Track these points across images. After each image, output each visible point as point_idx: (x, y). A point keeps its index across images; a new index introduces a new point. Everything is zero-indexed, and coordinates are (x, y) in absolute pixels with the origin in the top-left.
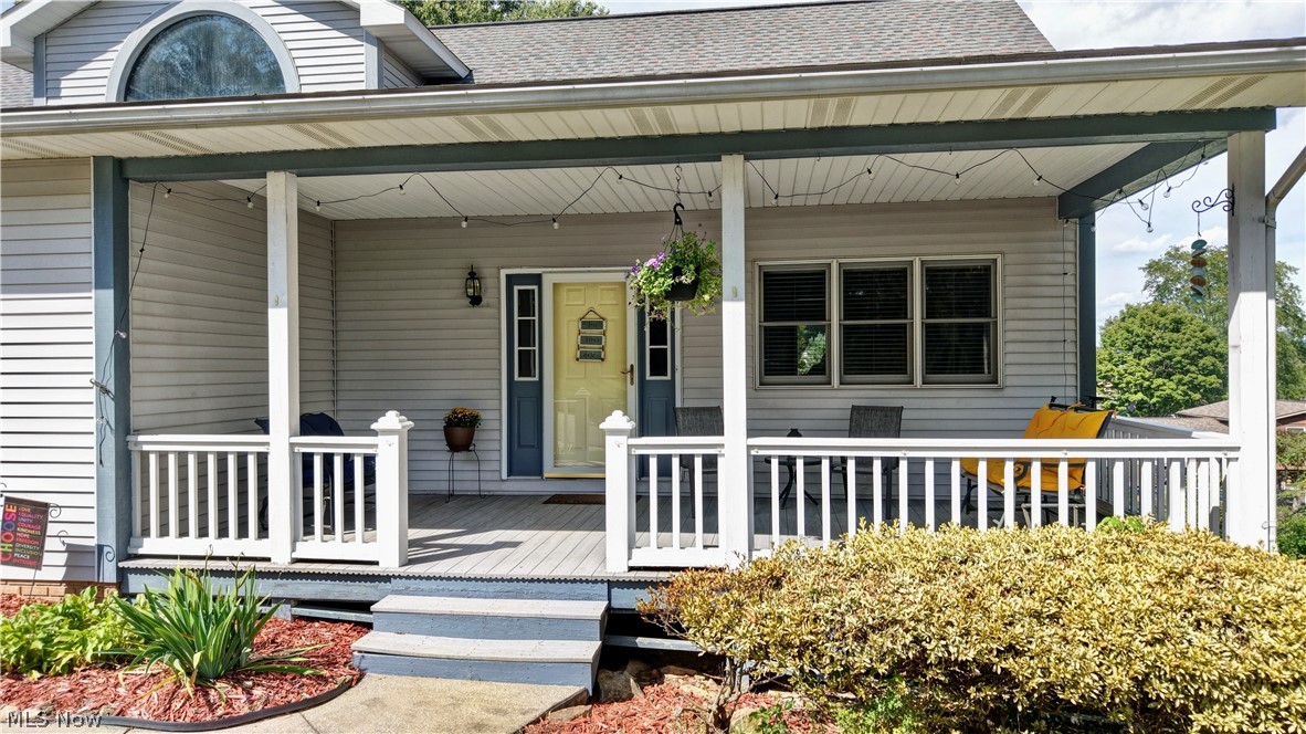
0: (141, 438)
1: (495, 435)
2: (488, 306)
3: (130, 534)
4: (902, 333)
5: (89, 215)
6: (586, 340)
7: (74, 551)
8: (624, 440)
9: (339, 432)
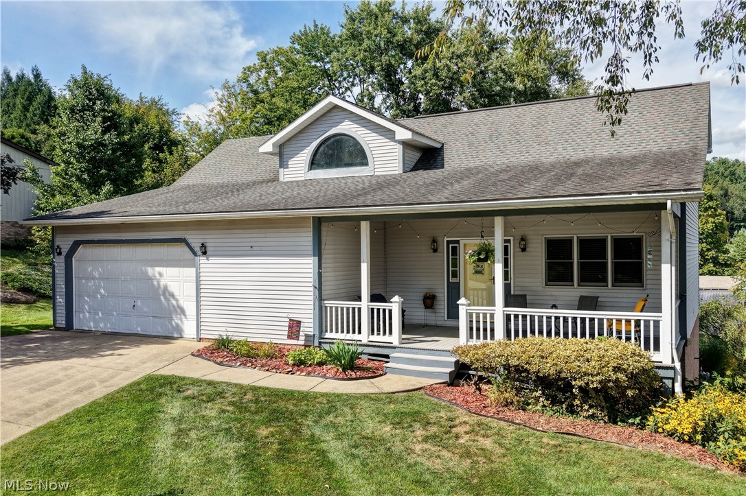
0: (325, 302)
1: (442, 303)
2: (440, 252)
3: (322, 332)
4: (603, 266)
5: (311, 234)
6: (477, 266)
7: (307, 336)
8: (464, 307)
9: (382, 301)
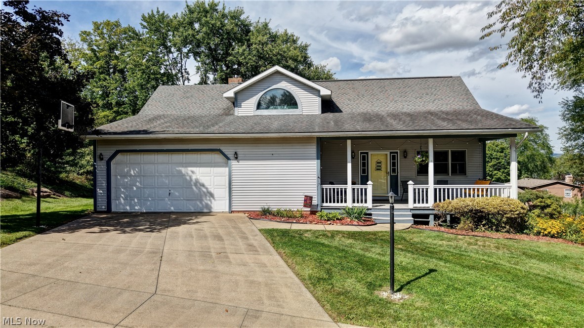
0: (323, 186)
2: (356, 159)
4: (447, 165)
5: (316, 147)
6: (378, 166)
8: (412, 186)
9: (334, 184)
